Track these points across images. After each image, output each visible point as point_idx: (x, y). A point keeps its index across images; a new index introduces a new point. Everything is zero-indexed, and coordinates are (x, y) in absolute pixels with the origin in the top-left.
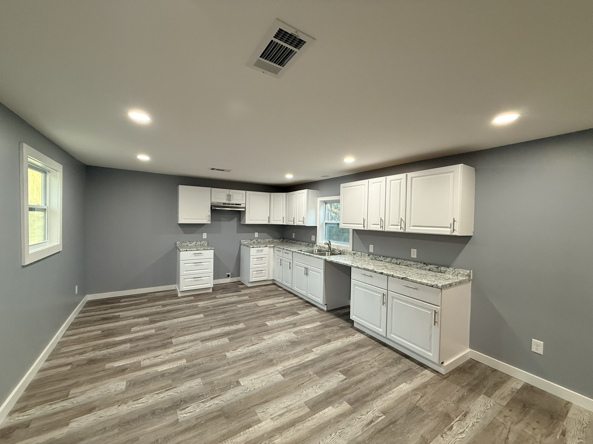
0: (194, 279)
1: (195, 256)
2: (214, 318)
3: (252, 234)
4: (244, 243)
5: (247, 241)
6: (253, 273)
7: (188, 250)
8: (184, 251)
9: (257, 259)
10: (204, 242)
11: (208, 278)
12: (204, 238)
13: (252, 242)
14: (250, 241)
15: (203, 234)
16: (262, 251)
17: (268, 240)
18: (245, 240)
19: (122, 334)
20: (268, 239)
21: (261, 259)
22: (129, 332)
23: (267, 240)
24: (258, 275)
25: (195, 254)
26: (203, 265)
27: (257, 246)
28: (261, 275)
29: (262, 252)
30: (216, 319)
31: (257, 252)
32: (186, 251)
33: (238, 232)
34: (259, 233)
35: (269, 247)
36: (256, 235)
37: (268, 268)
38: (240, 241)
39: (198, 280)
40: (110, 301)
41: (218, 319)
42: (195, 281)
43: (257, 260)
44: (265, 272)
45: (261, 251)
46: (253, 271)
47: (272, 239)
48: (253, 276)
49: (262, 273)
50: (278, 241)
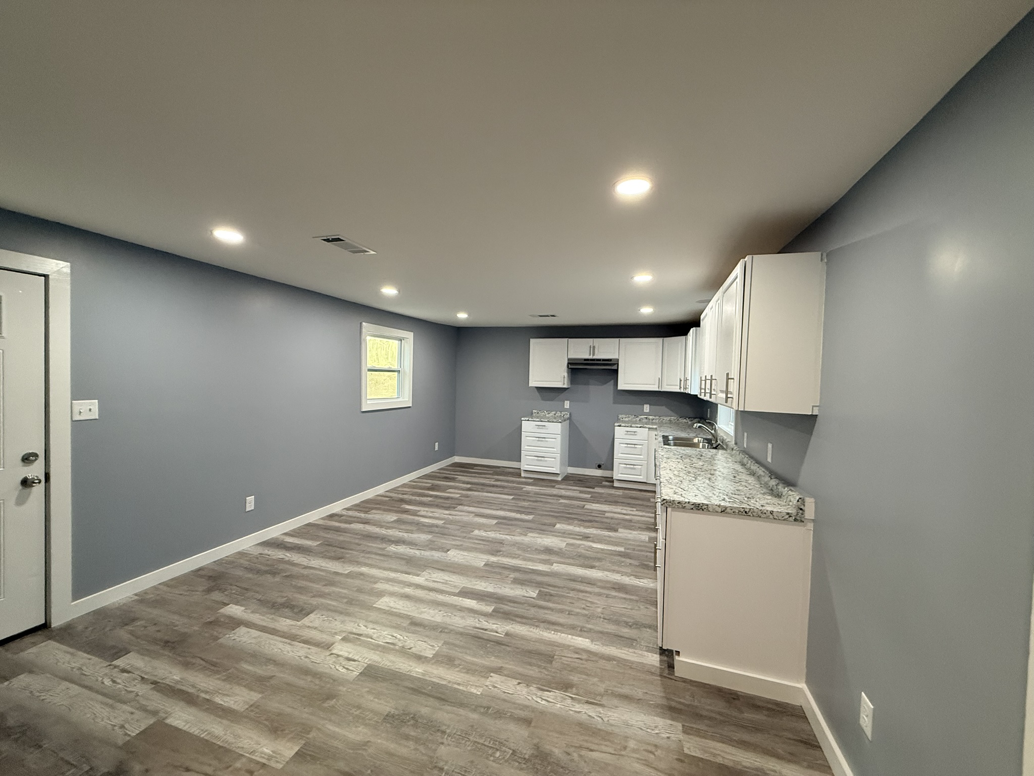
0: (536, 458)
1: (538, 428)
2: (516, 502)
3: (640, 406)
4: (624, 419)
5: (628, 417)
6: (619, 466)
7: (530, 419)
8: (526, 420)
9: (626, 445)
10: (565, 413)
11: (554, 459)
12: (565, 407)
13: (638, 419)
14: (634, 418)
15: (564, 402)
16: (636, 433)
17: (668, 419)
18: (626, 415)
19: (438, 491)
20: (668, 416)
21: (633, 446)
22: (444, 491)
23: (665, 419)
24: (629, 471)
25: (538, 426)
26: (547, 441)
27: (627, 425)
28: (633, 472)
29: (636, 435)
30: (517, 504)
31: (626, 434)
32: (528, 420)
33: (614, 403)
34: (651, 406)
35: (649, 428)
36: (647, 408)
37: (647, 463)
38: (618, 417)
39: (541, 460)
40: (467, 466)
41: (520, 505)
42: (538, 460)
43: (625, 447)
44: (641, 468)
45: (633, 433)
46: (620, 464)
47: (675, 418)
48: (618, 471)
49: (635, 469)
50: (690, 423)
